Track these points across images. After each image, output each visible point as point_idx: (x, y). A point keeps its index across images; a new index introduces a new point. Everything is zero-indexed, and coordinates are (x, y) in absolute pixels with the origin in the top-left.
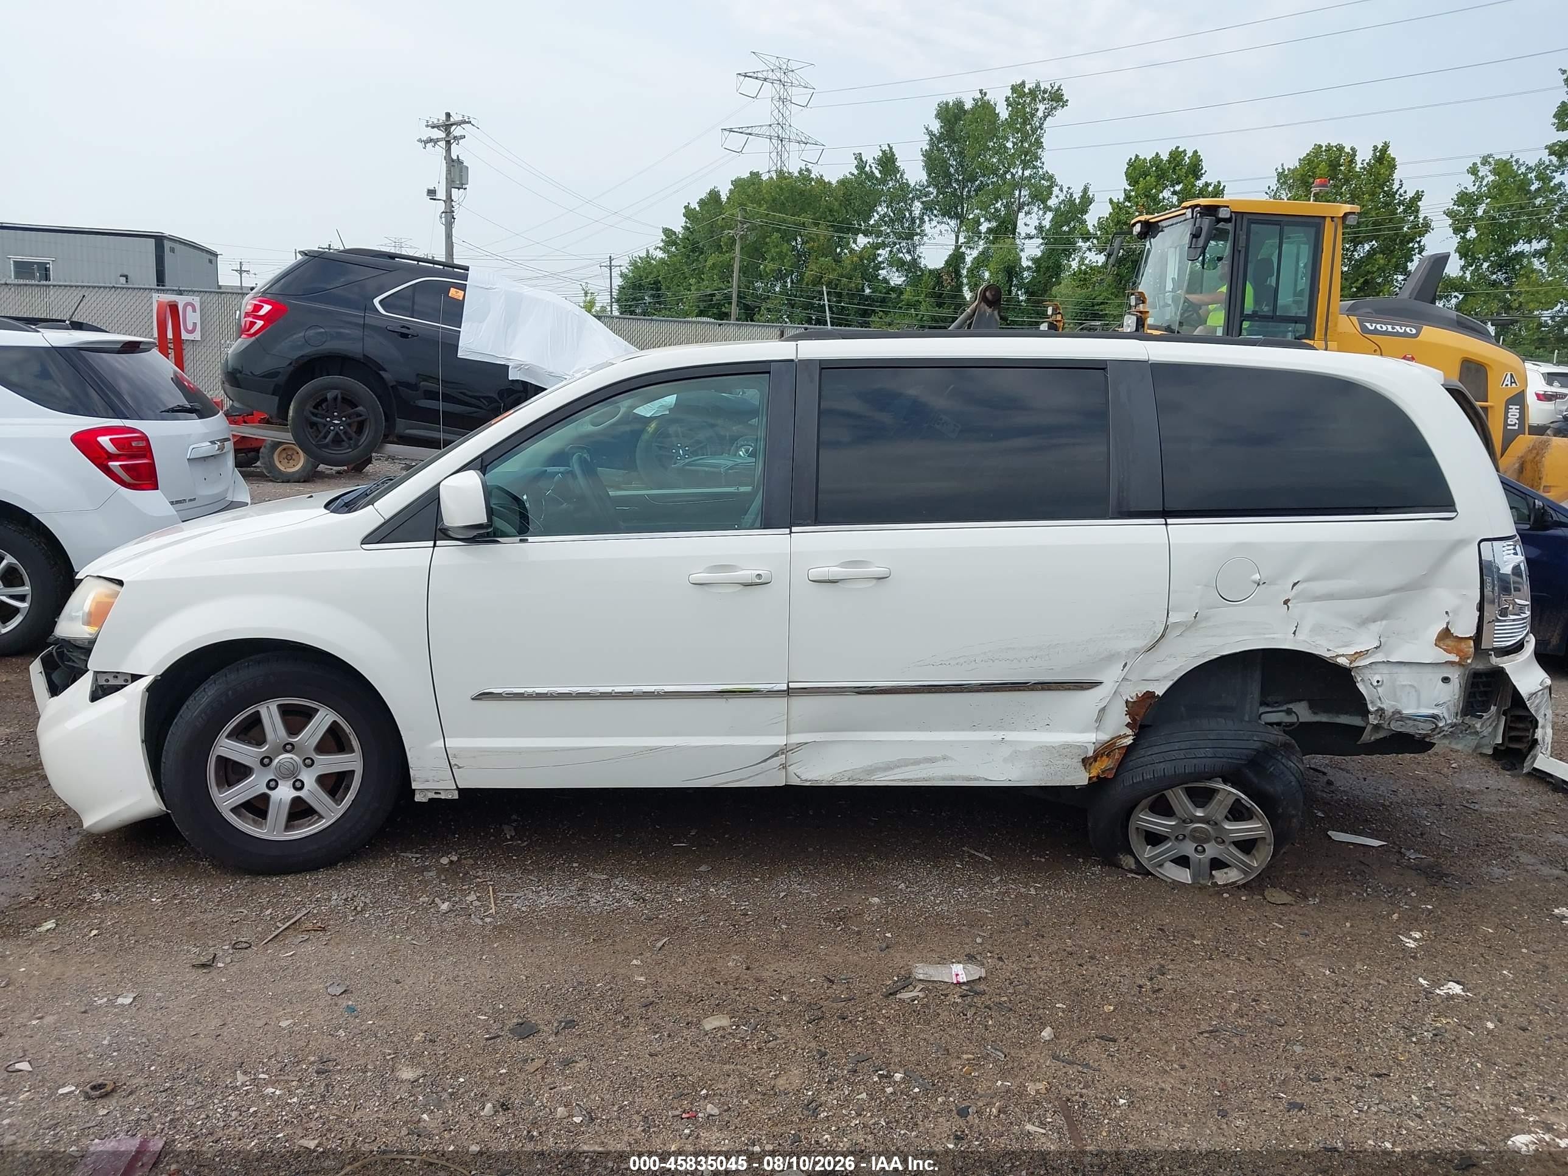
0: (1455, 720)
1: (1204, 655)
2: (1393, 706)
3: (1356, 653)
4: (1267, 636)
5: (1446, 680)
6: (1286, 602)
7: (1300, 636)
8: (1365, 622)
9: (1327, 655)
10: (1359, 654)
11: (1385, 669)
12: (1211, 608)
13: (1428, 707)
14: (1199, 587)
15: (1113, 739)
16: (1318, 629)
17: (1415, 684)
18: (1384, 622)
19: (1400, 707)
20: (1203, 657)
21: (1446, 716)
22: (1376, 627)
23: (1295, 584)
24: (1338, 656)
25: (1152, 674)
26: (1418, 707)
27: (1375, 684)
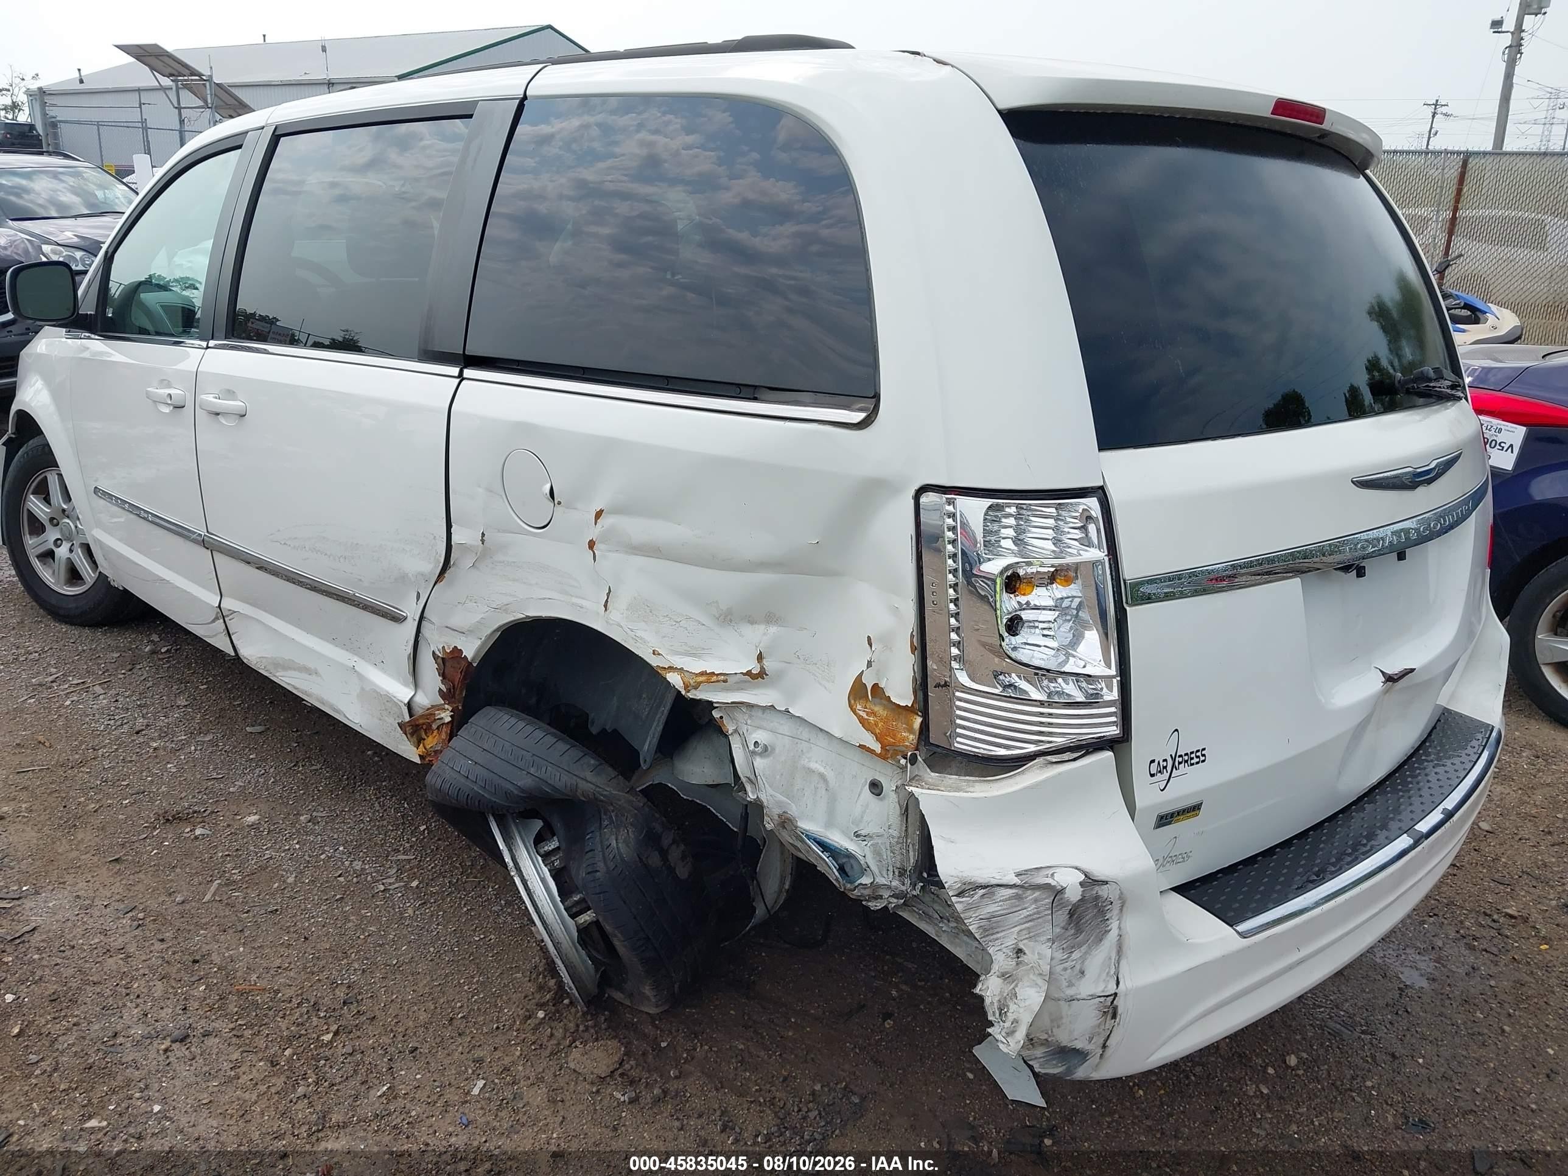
0: (895, 883)
1: (504, 608)
2: (779, 804)
3: (703, 674)
4: (574, 600)
5: (876, 787)
6: (591, 545)
7: (615, 615)
8: (728, 618)
9: (654, 661)
10: (709, 677)
11: (786, 727)
12: (504, 531)
13: (845, 833)
14: (480, 490)
15: (433, 706)
16: (643, 609)
17: (830, 775)
18: (773, 630)
19: (793, 810)
20: (506, 611)
21: (874, 867)
22: (758, 635)
23: (599, 514)
24: (671, 669)
25: (457, 621)
26: (829, 824)
27: (752, 747)
